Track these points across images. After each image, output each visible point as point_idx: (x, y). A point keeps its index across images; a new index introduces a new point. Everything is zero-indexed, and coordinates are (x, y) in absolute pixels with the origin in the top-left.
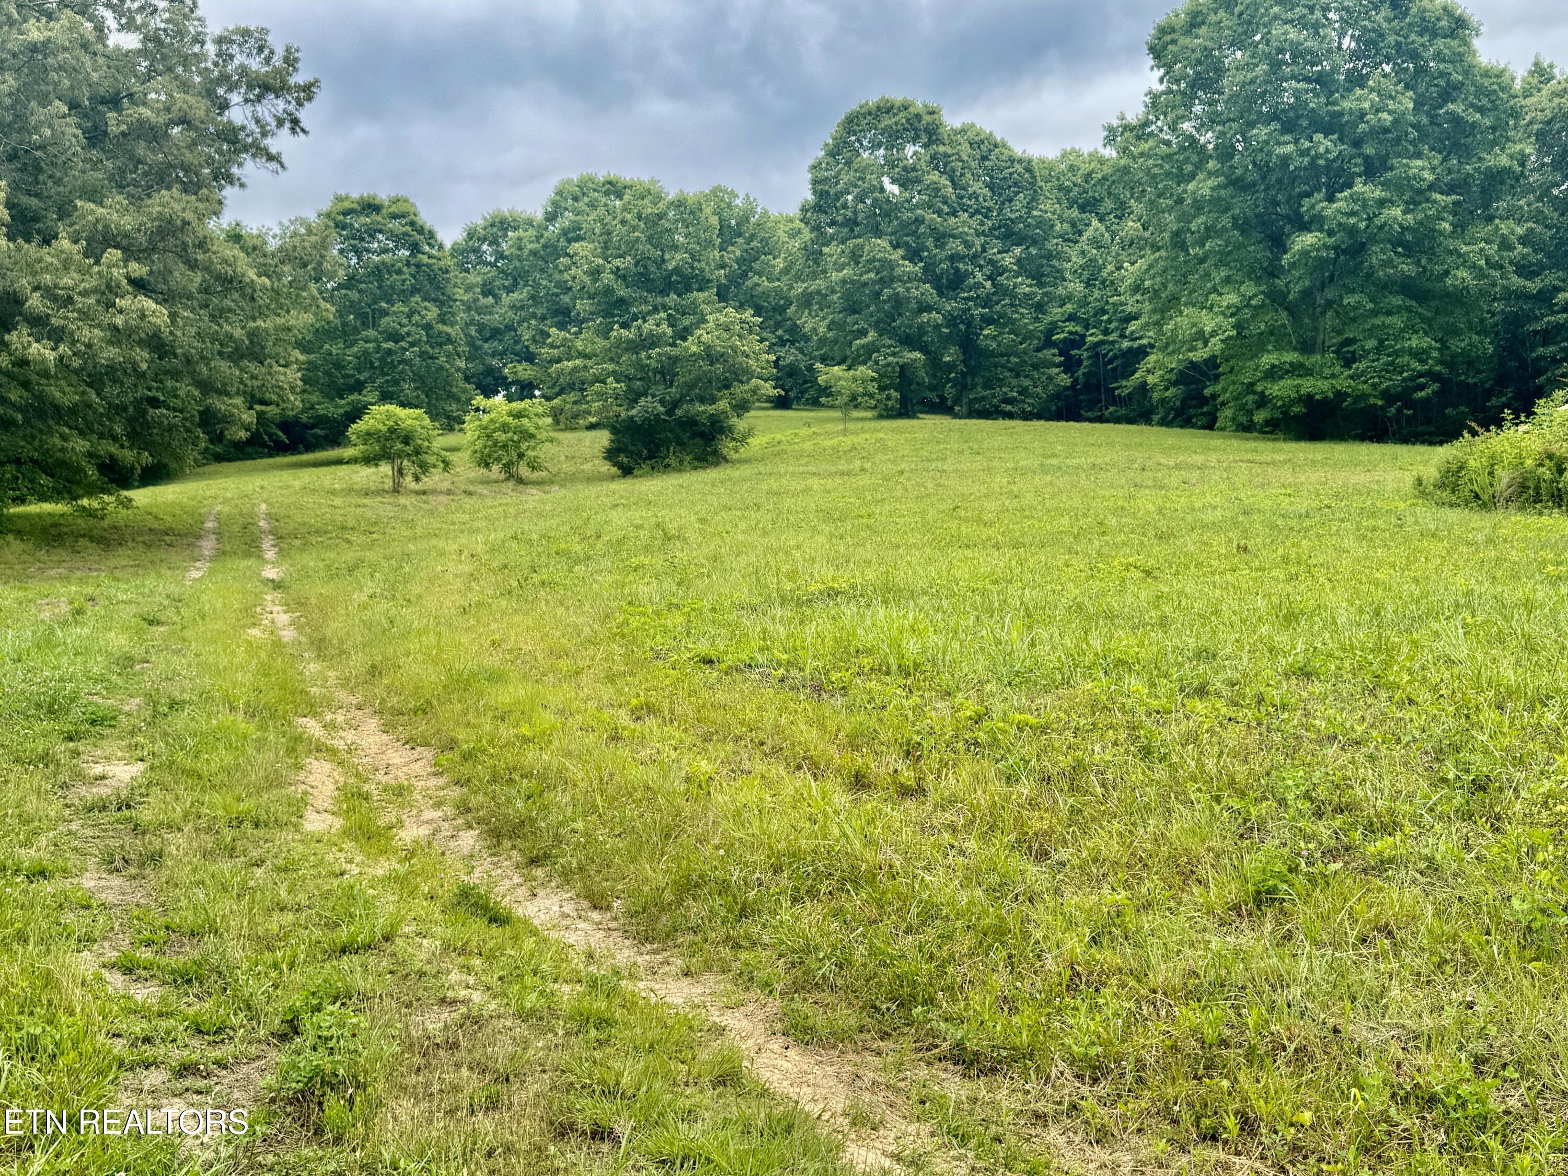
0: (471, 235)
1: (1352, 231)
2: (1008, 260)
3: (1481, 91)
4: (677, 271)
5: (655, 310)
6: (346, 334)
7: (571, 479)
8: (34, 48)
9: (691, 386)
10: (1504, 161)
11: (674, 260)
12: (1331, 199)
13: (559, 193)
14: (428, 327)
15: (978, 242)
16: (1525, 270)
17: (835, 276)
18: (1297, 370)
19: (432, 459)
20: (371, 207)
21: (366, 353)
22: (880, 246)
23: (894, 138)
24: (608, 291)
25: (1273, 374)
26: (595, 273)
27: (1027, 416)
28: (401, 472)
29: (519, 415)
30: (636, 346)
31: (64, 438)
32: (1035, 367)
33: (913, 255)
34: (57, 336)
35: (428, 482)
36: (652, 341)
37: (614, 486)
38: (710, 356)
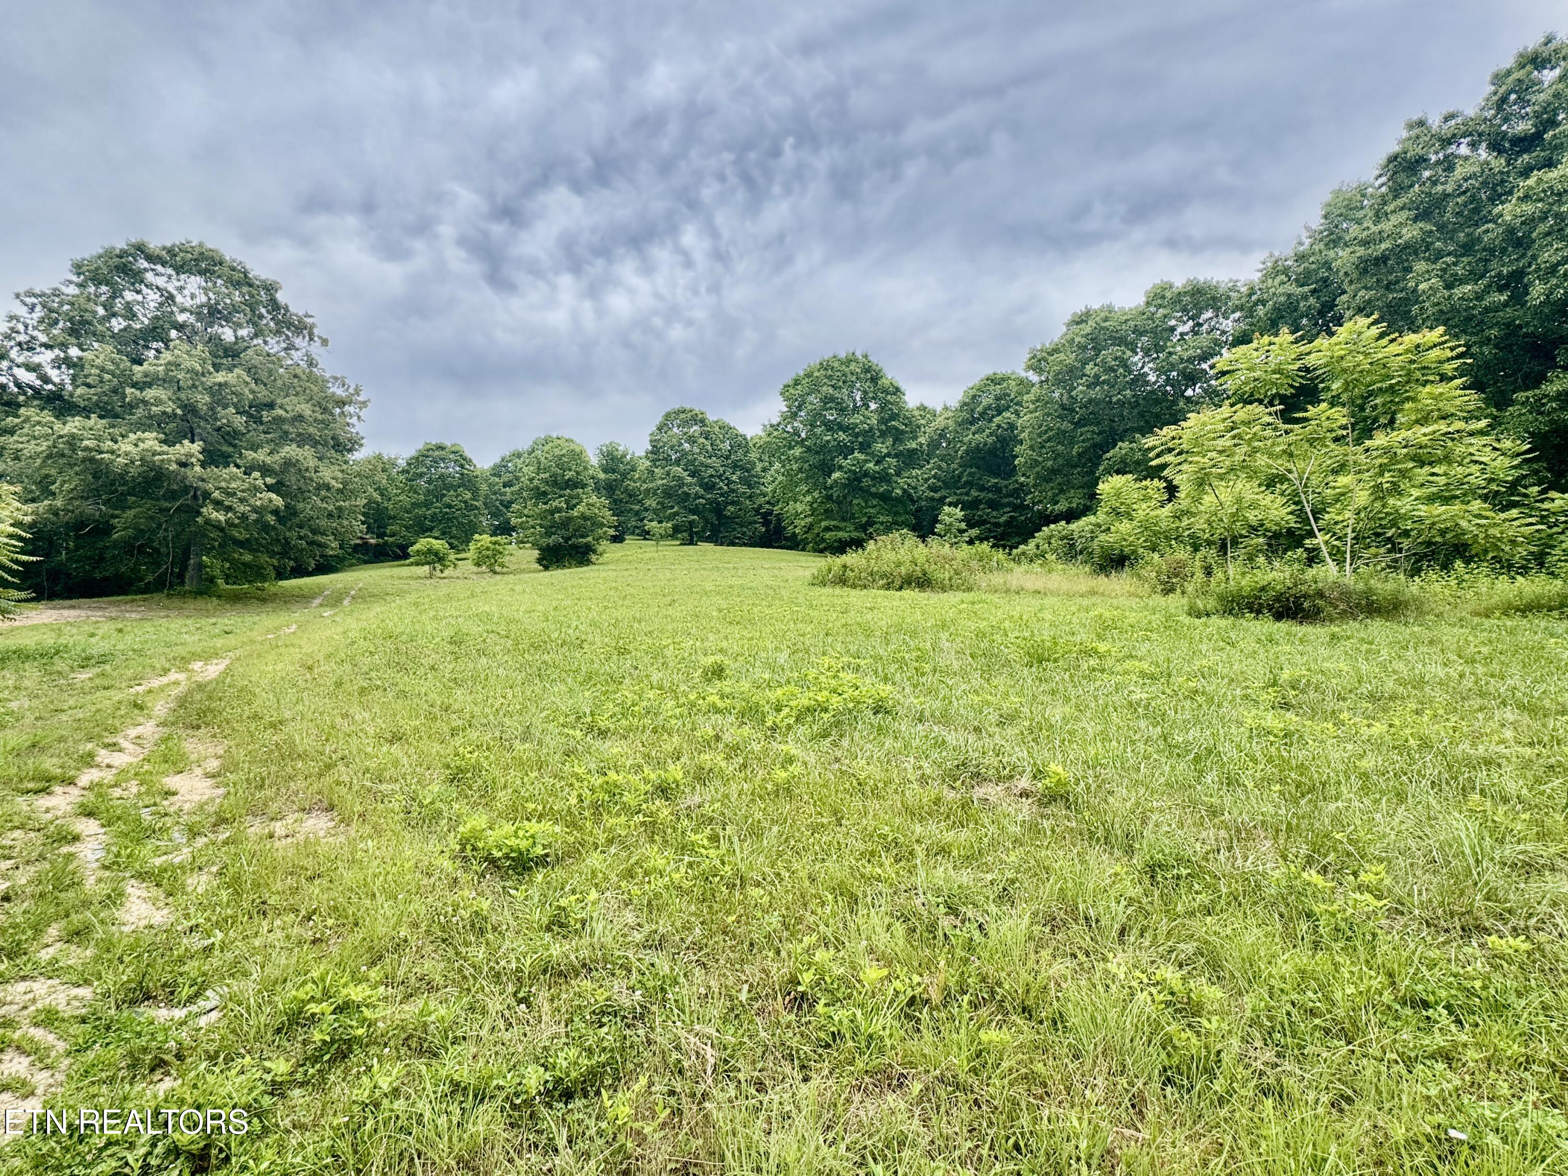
0: (503, 460)
1: (855, 472)
2: (734, 478)
3: (905, 417)
4: (569, 480)
5: (561, 496)
6: (427, 504)
7: (523, 571)
8: (220, 385)
9: (576, 530)
10: (914, 446)
11: (569, 475)
12: (846, 458)
13: (535, 443)
14: (465, 502)
15: (721, 469)
16: (933, 489)
17: (660, 482)
18: (837, 528)
19: (448, 563)
20: (441, 448)
21: (435, 513)
22: (678, 470)
23: (685, 423)
24: (538, 488)
25: (827, 529)
26: (531, 480)
27: (745, 545)
28: (434, 568)
29: (495, 543)
30: (552, 512)
31: (241, 554)
32: (750, 524)
33: (692, 475)
34: (229, 509)
35: (447, 573)
36: (559, 510)
37: (542, 574)
38: (584, 518)
